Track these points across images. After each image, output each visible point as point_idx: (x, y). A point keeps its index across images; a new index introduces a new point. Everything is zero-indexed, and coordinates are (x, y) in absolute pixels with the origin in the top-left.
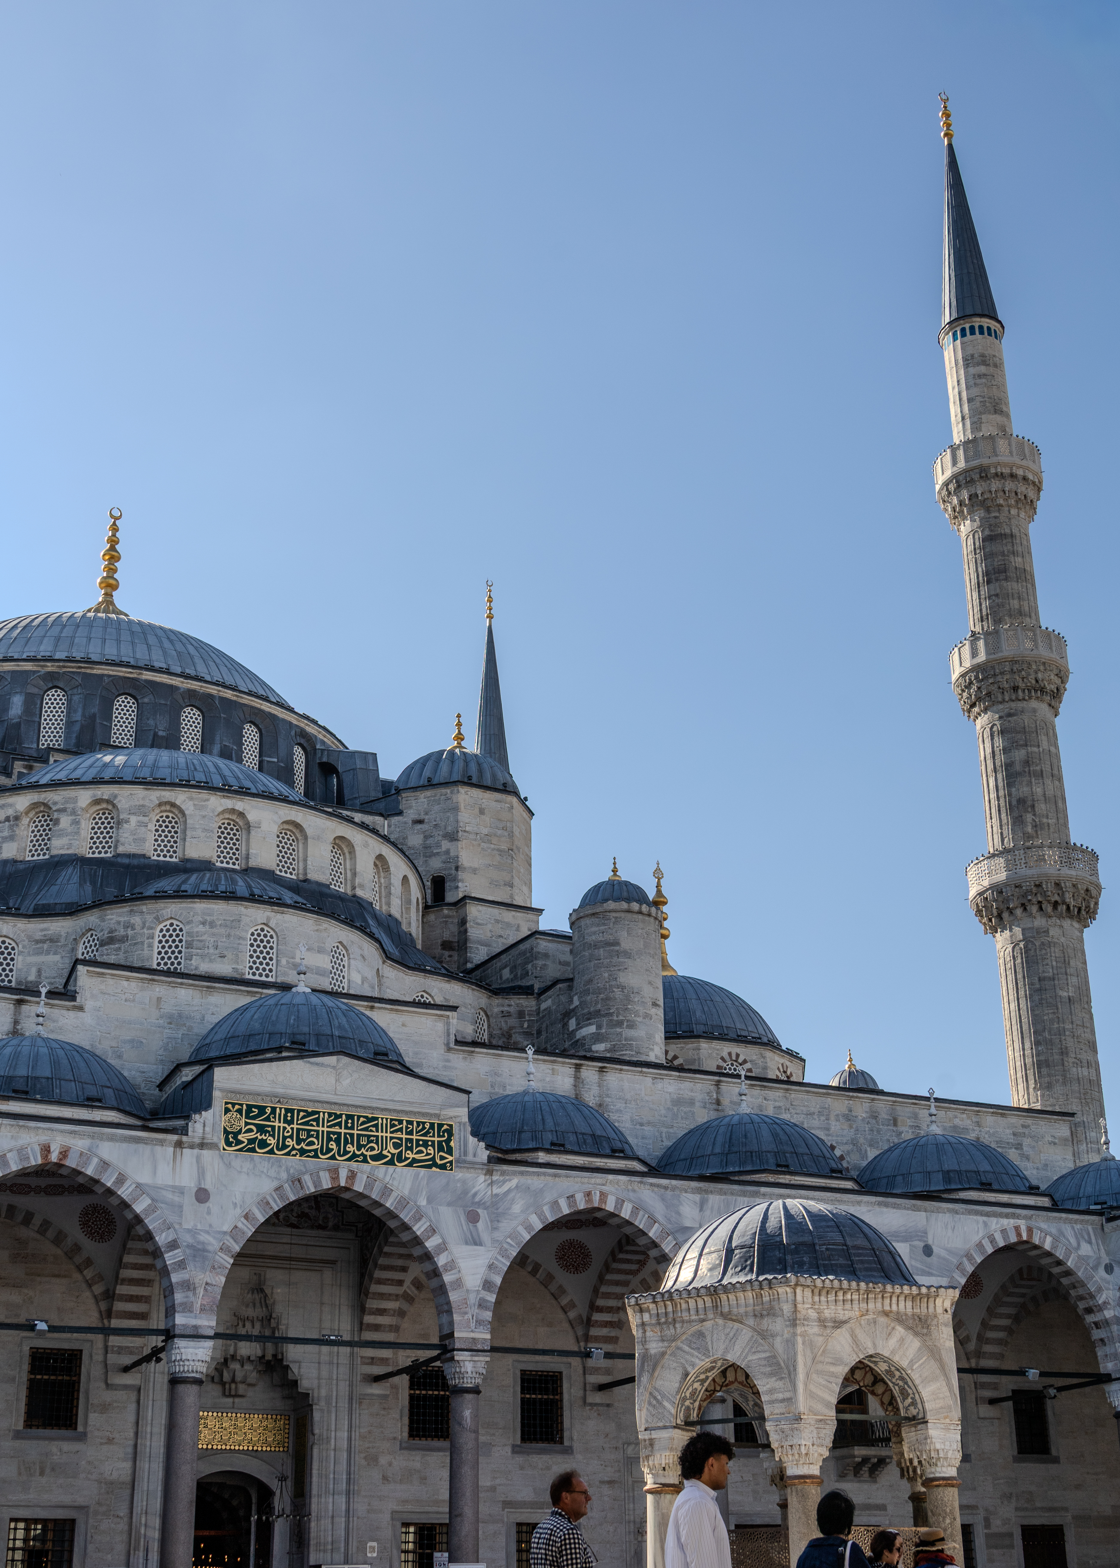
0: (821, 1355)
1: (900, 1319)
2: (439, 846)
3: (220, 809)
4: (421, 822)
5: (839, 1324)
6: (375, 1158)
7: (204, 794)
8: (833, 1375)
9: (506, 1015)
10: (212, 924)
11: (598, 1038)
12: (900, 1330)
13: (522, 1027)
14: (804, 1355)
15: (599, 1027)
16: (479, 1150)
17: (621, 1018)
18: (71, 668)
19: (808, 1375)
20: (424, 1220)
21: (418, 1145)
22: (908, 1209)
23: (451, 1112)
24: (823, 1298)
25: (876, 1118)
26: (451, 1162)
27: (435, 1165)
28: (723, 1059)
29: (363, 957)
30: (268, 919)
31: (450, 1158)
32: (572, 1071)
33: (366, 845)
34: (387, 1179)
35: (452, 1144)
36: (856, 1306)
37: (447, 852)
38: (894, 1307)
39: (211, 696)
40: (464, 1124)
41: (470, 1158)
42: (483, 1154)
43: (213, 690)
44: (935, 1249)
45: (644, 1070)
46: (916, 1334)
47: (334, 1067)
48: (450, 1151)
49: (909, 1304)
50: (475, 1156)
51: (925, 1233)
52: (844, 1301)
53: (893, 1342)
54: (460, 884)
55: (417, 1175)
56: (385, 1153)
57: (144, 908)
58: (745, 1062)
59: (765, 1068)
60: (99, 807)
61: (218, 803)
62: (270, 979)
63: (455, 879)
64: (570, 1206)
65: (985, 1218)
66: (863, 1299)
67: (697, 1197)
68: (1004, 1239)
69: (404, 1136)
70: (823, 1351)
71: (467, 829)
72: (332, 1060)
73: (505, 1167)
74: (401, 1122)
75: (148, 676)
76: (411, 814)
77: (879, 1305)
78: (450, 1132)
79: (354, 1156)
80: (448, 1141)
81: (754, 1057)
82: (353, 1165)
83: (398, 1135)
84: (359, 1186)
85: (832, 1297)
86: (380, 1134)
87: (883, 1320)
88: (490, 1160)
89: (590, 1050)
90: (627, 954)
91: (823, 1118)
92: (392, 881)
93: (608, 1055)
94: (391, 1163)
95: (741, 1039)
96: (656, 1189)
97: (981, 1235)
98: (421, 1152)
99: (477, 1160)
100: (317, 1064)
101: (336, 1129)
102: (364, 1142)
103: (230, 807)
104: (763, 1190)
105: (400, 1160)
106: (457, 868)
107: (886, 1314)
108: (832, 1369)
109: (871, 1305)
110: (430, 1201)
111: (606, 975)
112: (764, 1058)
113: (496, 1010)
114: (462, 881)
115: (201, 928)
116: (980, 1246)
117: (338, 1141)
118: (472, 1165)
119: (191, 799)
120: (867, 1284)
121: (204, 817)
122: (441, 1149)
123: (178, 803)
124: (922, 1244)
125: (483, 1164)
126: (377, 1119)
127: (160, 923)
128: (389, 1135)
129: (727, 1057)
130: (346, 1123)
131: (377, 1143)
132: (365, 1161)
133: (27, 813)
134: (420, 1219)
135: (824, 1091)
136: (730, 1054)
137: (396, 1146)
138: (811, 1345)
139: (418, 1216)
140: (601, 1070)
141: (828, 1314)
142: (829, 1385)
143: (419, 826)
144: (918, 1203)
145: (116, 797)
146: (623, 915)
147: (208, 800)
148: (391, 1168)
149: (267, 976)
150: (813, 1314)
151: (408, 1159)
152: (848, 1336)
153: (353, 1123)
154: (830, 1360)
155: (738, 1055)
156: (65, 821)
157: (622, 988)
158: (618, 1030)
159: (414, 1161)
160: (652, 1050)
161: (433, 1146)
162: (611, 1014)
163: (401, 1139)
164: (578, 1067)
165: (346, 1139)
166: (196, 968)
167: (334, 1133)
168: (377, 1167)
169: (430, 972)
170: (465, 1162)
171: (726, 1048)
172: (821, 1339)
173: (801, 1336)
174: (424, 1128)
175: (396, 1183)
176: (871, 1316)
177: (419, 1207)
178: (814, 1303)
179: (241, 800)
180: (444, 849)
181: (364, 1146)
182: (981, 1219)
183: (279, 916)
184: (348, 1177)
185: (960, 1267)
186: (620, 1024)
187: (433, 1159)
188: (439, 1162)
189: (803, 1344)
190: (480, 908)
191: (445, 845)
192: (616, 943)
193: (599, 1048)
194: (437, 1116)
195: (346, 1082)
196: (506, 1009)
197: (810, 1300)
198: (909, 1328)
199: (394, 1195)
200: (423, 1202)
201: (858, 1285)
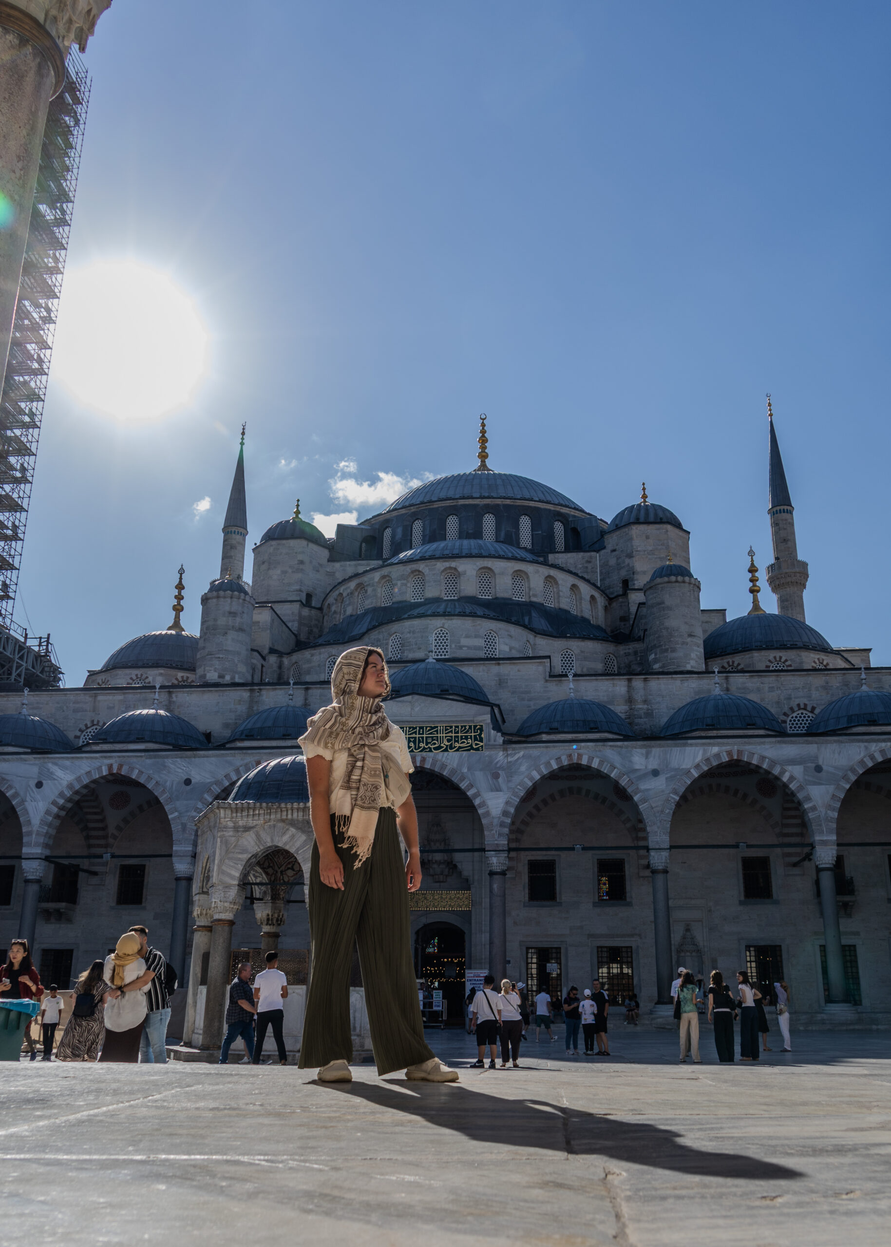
0: (233, 848)
1: (292, 823)
2: (624, 562)
3: (443, 568)
4: (614, 551)
5: (247, 829)
6: (436, 749)
7: (433, 562)
8: (240, 859)
9: (627, 654)
10: (414, 632)
11: (656, 661)
12: (293, 830)
13: (636, 660)
14: (221, 849)
15: (656, 654)
16: (497, 738)
17: (667, 647)
18: (423, 507)
19: (221, 860)
20: (466, 780)
21: (461, 739)
22: (802, 743)
23: (480, 718)
24: (239, 814)
25: (847, 685)
26: (482, 746)
27: (472, 748)
28: (770, 661)
29: (510, 636)
30: (444, 624)
31: (482, 744)
32: (625, 683)
33: (537, 572)
34: (444, 759)
35: (483, 736)
36: (262, 818)
37: (628, 565)
38: (290, 816)
39: (498, 505)
40: (489, 724)
41: (492, 742)
42: (500, 739)
43: (499, 501)
44: (824, 767)
45: (674, 676)
46: (303, 832)
47: (410, 702)
48: (481, 740)
49: (301, 814)
50: (495, 741)
51: (817, 757)
52: (253, 815)
53: (286, 838)
54: (636, 582)
55: (461, 756)
56: (442, 745)
57: (383, 630)
58: (786, 661)
59: (801, 663)
60: (385, 580)
61: (441, 565)
62: (447, 657)
63: (633, 580)
64: (557, 764)
65: (866, 744)
66: (267, 813)
67: (644, 751)
68: (882, 756)
69: (453, 735)
70: (235, 846)
71: (639, 549)
72: (409, 698)
73: (514, 746)
74: (451, 727)
75: (461, 502)
76: (609, 547)
77: (279, 816)
78: (481, 729)
79: (424, 748)
80: (480, 735)
81: (793, 657)
82: (424, 754)
83: (450, 734)
84: (427, 766)
85: (245, 813)
86: (439, 735)
87: (280, 825)
88: (504, 742)
89: (652, 669)
90: (669, 608)
91: (805, 690)
92: (560, 589)
93: (661, 670)
94: (446, 750)
95: (783, 647)
96: (615, 749)
97: (862, 755)
98: (464, 742)
99: (497, 743)
100: (400, 701)
101: (414, 735)
102: (429, 740)
103: (448, 566)
104: (690, 741)
105: (451, 748)
106: (633, 573)
107: (283, 821)
108: (240, 856)
109: (273, 817)
110: (469, 769)
111: (658, 623)
112: (800, 656)
113: (622, 653)
114: (637, 580)
115: (408, 635)
116: (862, 762)
117: (414, 742)
118: (494, 747)
119: (427, 566)
120: (267, 804)
121: (434, 574)
122: (476, 739)
123: (420, 569)
124: (813, 765)
125: (500, 745)
126: (437, 727)
127: (391, 636)
128: (444, 735)
129: (773, 660)
130: (419, 731)
131: (437, 741)
132: (431, 751)
133: (356, 590)
134: (464, 780)
135: (805, 673)
136: (775, 657)
137: (448, 741)
138: (226, 843)
139: (463, 779)
140: (645, 680)
141: (241, 823)
142: (236, 866)
143: (614, 553)
144: (810, 739)
145: (390, 573)
146: (666, 585)
147: (436, 565)
148: (446, 753)
149: (445, 655)
150: (230, 824)
151: (455, 747)
152: (254, 836)
153: (423, 731)
154: (239, 851)
155: (781, 658)
156: (370, 590)
157: (667, 629)
158: (666, 654)
159: (460, 748)
160: (689, 663)
161: (471, 738)
162: (661, 646)
163: (451, 737)
164: (629, 680)
165: (419, 740)
166: (407, 657)
167: (412, 738)
168: (437, 753)
169: (569, 637)
170: (489, 745)
171: (772, 654)
172: (233, 839)
173: (220, 837)
174: (465, 729)
175: (449, 761)
176: (272, 823)
177: (463, 773)
178: (232, 818)
179: (454, 561)
180: (626, 563)
181: (430, 743)
182: (862, 745)
183: (450, 622)
184: (421, 761)
185: (845, 777)
186: (666, 650)
187: (471, 746)
188: (475, 747)
189: (221, 842)
190: (637, 594)
191: (627, 561)
192: (663, 603)
193: (656, 667)
194: (473, 721)
195: (417, 709)
196: (627, 651)
197: (230, 816)
198: (297, 828)
199: (448, 767)
200: (465, 770)
201: (261, 805)
